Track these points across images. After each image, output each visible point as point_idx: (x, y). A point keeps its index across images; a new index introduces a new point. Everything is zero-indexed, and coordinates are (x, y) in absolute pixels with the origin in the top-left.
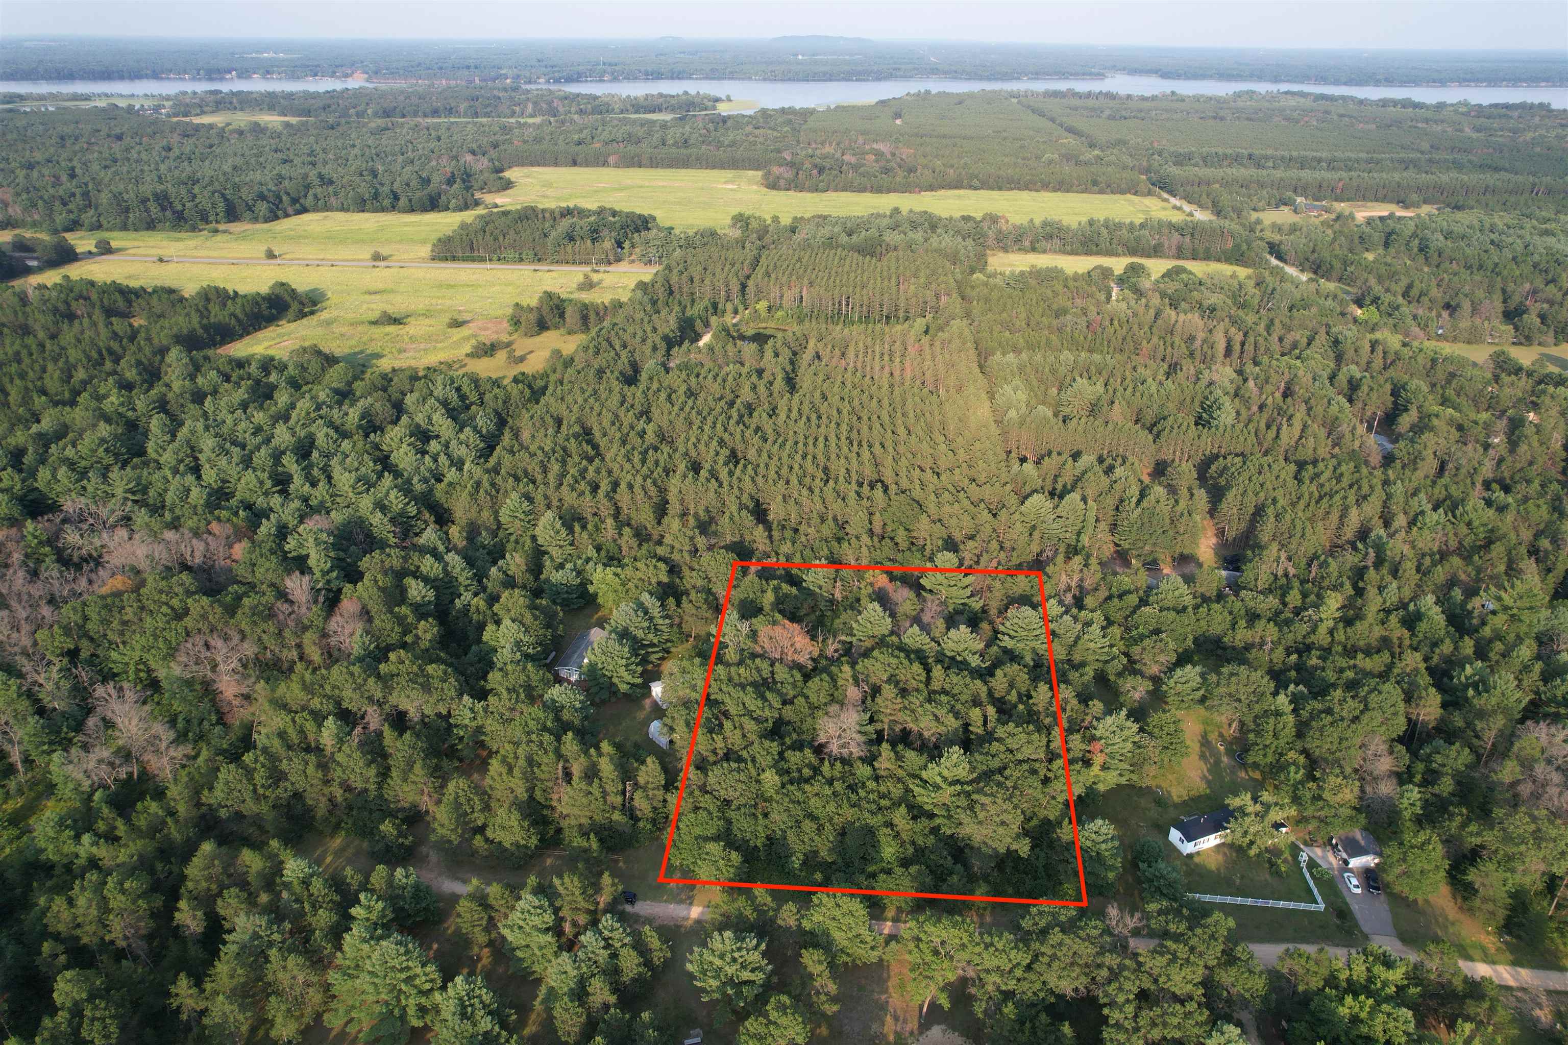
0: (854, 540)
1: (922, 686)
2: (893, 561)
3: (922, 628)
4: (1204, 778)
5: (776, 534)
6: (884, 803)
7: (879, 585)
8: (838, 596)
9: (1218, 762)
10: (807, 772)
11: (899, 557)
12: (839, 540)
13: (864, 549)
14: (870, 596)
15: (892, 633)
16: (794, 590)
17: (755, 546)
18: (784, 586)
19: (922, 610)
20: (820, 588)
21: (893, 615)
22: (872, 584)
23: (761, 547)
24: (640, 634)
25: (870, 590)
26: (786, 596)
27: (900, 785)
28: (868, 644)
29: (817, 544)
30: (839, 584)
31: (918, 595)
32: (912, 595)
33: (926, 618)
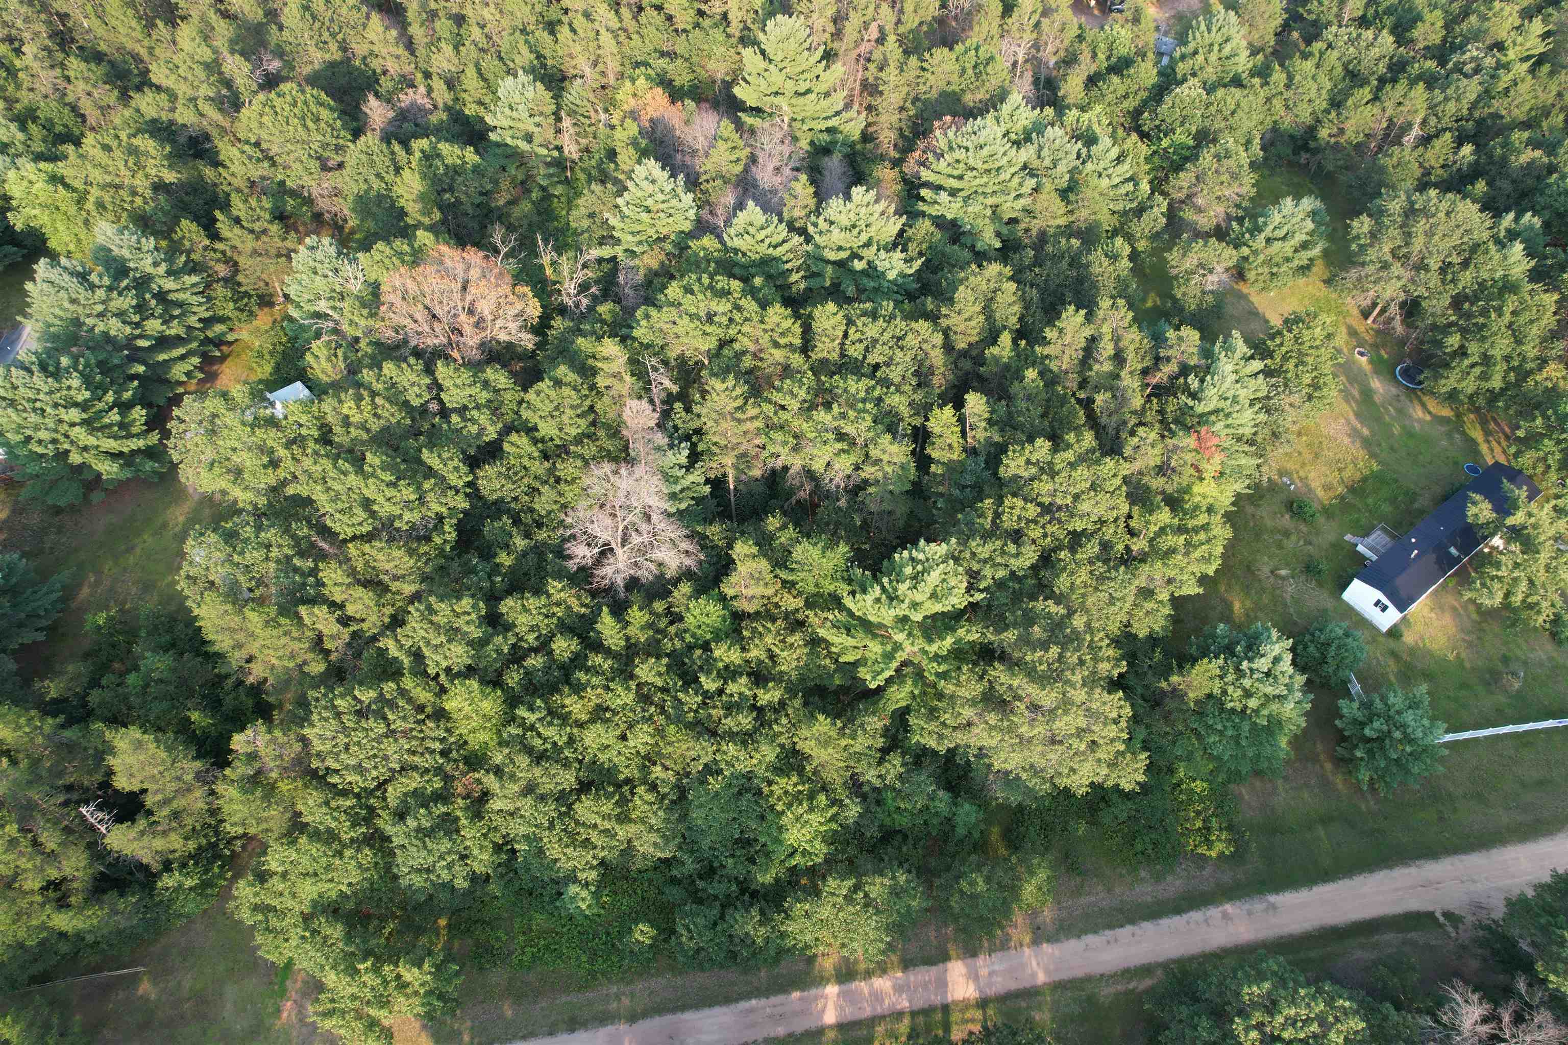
0: (580, 22)
1: (797, 360)
2: (671, 55)
3: (766, 208)
4: (1354, 433)
5: (416, 30)
6: (769, 696)
7: (651, 112)
8: (571, 150)
9: (1367, 394)
10: (563, 647)
11: (681, 46)
12: (551, 27)
13: (606, 38)
14: (634, 143)
15: (702, 227)
16: (470, 156)
17: (375, 64)
18: (444, 148)
19: (753, 159)
20: (529, 138)
21: (693, 183)
22: (634, 115)
23: (392, 66)
24: (115, 327)
25: (633, 129)
26: (456, 171)
27: (796, 638)
28: (652, 260)
29: (504, 42)
30: (567, 123)
31: (739, 126)
32: (727, 127)
33: (765, 176)
